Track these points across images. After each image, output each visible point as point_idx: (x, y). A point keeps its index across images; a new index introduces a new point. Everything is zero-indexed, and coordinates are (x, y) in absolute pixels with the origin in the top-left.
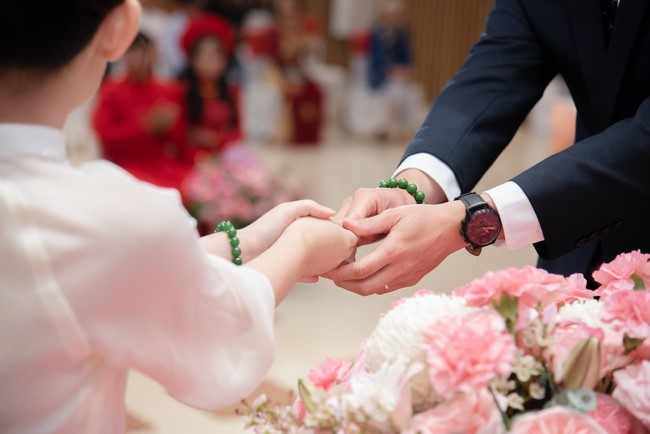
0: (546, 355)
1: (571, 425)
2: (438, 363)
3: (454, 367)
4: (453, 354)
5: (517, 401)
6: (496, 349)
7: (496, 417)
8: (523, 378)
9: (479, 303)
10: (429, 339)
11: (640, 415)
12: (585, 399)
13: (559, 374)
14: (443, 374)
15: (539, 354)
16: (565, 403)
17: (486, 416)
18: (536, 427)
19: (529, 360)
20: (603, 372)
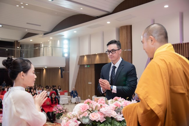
0: (93, 108)
1: (95, 114)
2: (81, 109)
3: (83, 109)
4: (83, 107)
5: (90, 113)
6: (87, 106)
7: (88, 114)
8: (90, 110)
9: (85, 103)
10: (80, 107)
11: (102, 112)
12: (97, 111)
13: (94, 109)
14: (82, 110)
15: (92, 108)
16: (95, 112)
17: (87, 114)
18: (92, 114)
19: (91, 108)
20: (98, 109)
